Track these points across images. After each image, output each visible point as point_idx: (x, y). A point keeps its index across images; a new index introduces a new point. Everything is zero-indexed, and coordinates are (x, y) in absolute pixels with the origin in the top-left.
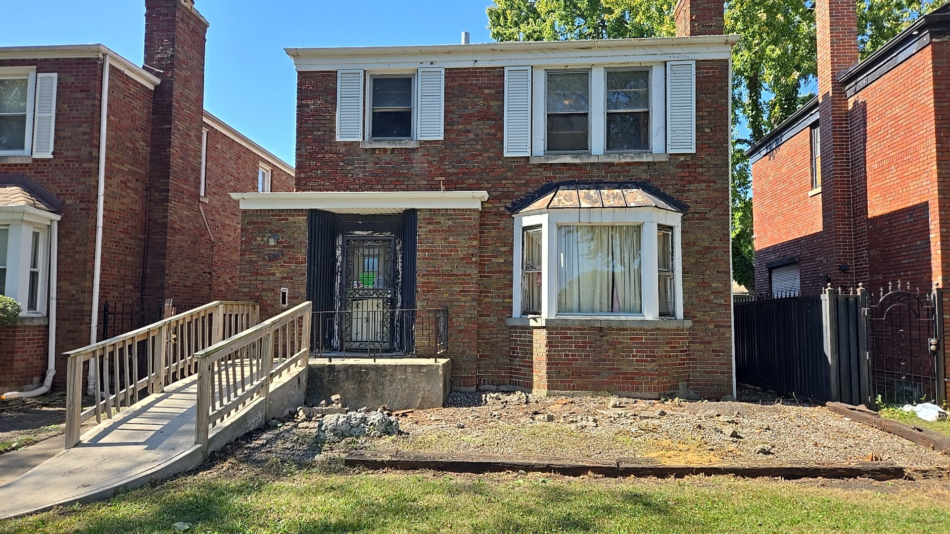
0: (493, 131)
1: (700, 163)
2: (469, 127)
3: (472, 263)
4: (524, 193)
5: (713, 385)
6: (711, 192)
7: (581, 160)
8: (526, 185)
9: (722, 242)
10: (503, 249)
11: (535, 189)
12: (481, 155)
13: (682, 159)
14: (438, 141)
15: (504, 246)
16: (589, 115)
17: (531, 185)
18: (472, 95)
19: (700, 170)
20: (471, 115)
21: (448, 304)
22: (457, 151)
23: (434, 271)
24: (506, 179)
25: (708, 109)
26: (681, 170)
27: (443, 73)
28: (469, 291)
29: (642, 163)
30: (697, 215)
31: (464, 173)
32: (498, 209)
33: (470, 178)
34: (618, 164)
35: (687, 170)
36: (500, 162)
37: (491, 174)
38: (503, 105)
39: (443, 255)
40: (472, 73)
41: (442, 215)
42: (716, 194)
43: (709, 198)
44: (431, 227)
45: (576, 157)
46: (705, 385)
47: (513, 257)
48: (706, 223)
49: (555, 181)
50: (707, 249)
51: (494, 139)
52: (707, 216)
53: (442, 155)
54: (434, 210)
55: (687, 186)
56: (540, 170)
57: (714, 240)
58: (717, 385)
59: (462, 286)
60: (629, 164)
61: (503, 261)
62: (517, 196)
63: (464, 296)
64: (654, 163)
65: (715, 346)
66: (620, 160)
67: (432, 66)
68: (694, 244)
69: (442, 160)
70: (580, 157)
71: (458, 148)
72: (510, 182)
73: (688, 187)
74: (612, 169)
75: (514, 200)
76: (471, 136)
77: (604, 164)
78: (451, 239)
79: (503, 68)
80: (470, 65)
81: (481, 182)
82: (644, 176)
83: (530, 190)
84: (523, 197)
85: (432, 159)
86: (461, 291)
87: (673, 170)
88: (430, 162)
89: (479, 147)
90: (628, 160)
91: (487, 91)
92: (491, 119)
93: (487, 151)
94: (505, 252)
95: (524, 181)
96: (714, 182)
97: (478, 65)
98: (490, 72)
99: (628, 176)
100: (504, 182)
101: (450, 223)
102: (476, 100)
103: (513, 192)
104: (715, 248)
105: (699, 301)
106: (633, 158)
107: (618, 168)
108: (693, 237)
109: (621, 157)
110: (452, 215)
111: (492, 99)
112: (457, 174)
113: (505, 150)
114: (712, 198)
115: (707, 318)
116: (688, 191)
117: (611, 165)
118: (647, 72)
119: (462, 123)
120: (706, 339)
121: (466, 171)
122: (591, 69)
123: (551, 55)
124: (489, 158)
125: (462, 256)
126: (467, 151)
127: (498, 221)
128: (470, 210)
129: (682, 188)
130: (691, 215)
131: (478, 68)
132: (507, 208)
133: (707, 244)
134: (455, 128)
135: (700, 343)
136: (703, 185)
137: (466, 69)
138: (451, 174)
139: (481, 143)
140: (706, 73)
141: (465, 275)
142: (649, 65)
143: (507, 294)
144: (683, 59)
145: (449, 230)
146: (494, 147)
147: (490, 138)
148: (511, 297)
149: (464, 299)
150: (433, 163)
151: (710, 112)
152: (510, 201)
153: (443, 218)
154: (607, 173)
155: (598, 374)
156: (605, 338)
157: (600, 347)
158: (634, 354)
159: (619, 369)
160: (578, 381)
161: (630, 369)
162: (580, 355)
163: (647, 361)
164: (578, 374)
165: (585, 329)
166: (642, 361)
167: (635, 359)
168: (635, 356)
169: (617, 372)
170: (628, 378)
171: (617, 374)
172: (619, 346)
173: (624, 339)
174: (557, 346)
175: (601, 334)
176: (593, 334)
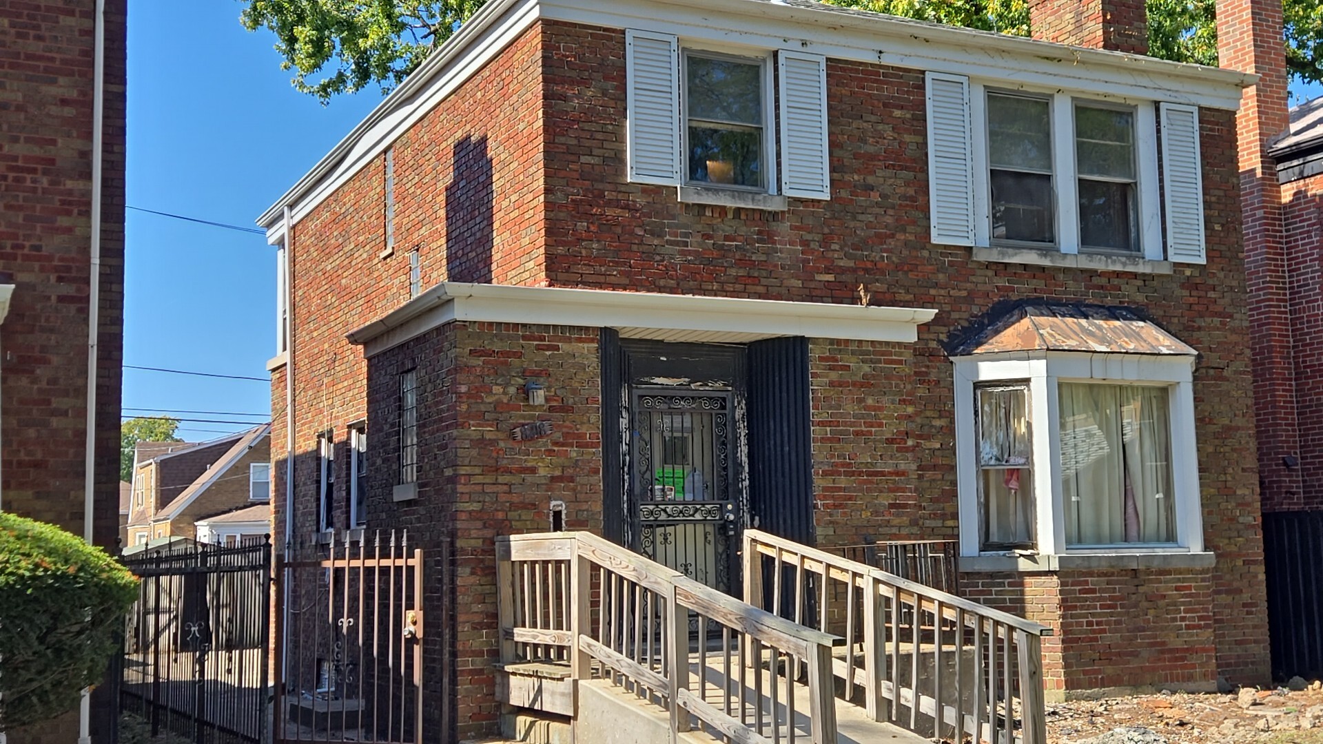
0: (911, 191)
1: (1211, 282)
2: (871, 180)
3: (907, 449)
4: (966, 315)
5: (1246, 664)
6: (1228, 334)
7: (1052, 261)
8: (970, 298)
9: (1246, 419)
10: (937, 423)
11: (984, 309)
12: (892, 236)
13: (1188, 272)
14: (819, 201)
15: (940, 417)
16: (1054, 180)
17: (976, 301)
18: (873, 118)
19: (1212, 294)
20: (873, 157)
21: (871, 531)
22: (852, 224)
23: (843, 465)
24: (936, 285)
25: (1217, 192)
26: (1185, 293)
27: (823, 66)
28: (905, 506)
29: (1135, 275)
30: (1212, 372)
31: (866, 270)
32: (927, 344)
33: (877, 280)
34: (1103, 274)
35: (1194, 293)
36: (925, 253)
37: (911, 275)
38: (926, 144)
39: (857, 434)
40: (872, 73)
41: (853, 352)
42: (1234, 338)
43: (1226, 343)
44: (834, 376)
45: (1045, 256)
46: (1237, 664)
47: (954, 439)
48: (1225, 386)
49: (1014, 297)
50: (1228, 429)
51: (912, 207)
52: (1225, 373)
53: (826, 230)
54: (838, 342)
55: (1197, 320)
56: (990, 273)
57: (1235, 415)
58: (1253, 663)
59: (892, 495)
60: (1118, 274)
61: (938, 446)
62: (956, 320)
63: (898, 515)
64: (1152, 277)
65: (1246, 597)
66: (1107, 266)
67: (804, 49)
68: (1211, 422)
69: (826, 241)
70: (1051, 256)
71: (854, 218)
72: (943, 292)
73: (1200, 322)
74: (1096, 280)
75: (952, 328)
76: (875, 197)
77: (1083, 271)
78: (870, 401)
79: (923, 72)
80: (871, 58)
81: (895, 290)
82: (1140, 298)
83: (975, 310)
84: (966, 324)
85: (808, 237)
86: (892, 506)
87: (1179, 292)
88: (805, 243)
89: (889, 220)
90: (1118, 268)
91: (897, 113)
92: (906, 168)
93: (904, 231)
94: (942, 428)
95: (964, 293)
96: (1231, 316)
97: (887, 60)
98: (901, 77)
99: (1117, 296)
100: (933, 292)
101: (866, 368)
102: (880, 127)
103: (949, 312)
104: (1238, 428)
105: (1222, 520)
106: (1124, 264)
107: (1104, 281)
108: (1209, 408)
109: (1109, 261)
110: (867, 353)
111: (908, 131)
112: (854, 270)
113: (934, 232)
114: (1230, 343)
115: (1234, 549)
116: (1199, 329)
117: (1092, 273)
118: (1131, 114)
119: (858, 171)
120: (1236, 584)
121: (869, 265)
122: (1052, 96)
123: (1000, 62)
124: (906, 244)
125: (889, 436)
126: (869, 226)
127: (928, 367)
128: (899, 344)
129: (1190, 323)
130: (1204, 371)
131: (881, 66)
132: (940, 342)
133: (1227, 422)
134: (847, 177)
135: (1228, 592)
136: (1217, 320)
137: (861, 64)
138: (843, 270)
139: (891, 212)
140: (1211, 130)
141: (897, 474)
142: (1133, 103)
144: (1182, 101)
145: (866, 384)
146: (914, 223)
147: (907, 205)
148: (955, 516)
149: (896, 521)
150: (812, 245)
151: (1219, 198)
152: (944, 329)
153: (854, 359)
154: (1088, 288)
155: (1135, 654)
156: (1141, 589)
157: (1136, 606)
158: (1183, 615)
159: (1164, 643)
160: (1110, 670)
161: (1178, 643)
162: (1108, 623)
163: (1199, 627)
164: (1108, 656)
165: (1112, 574)
166: (1194, 627)
167: (1183, 624)
168: (1183, 619)
169: (1162, 649)
170: (1176, 659)
171: (1162, 652)
172: (1162, 603)
173: (1167, 589)
174: (1075, 607)
175: (1136, 582)
176: (1126, 583)
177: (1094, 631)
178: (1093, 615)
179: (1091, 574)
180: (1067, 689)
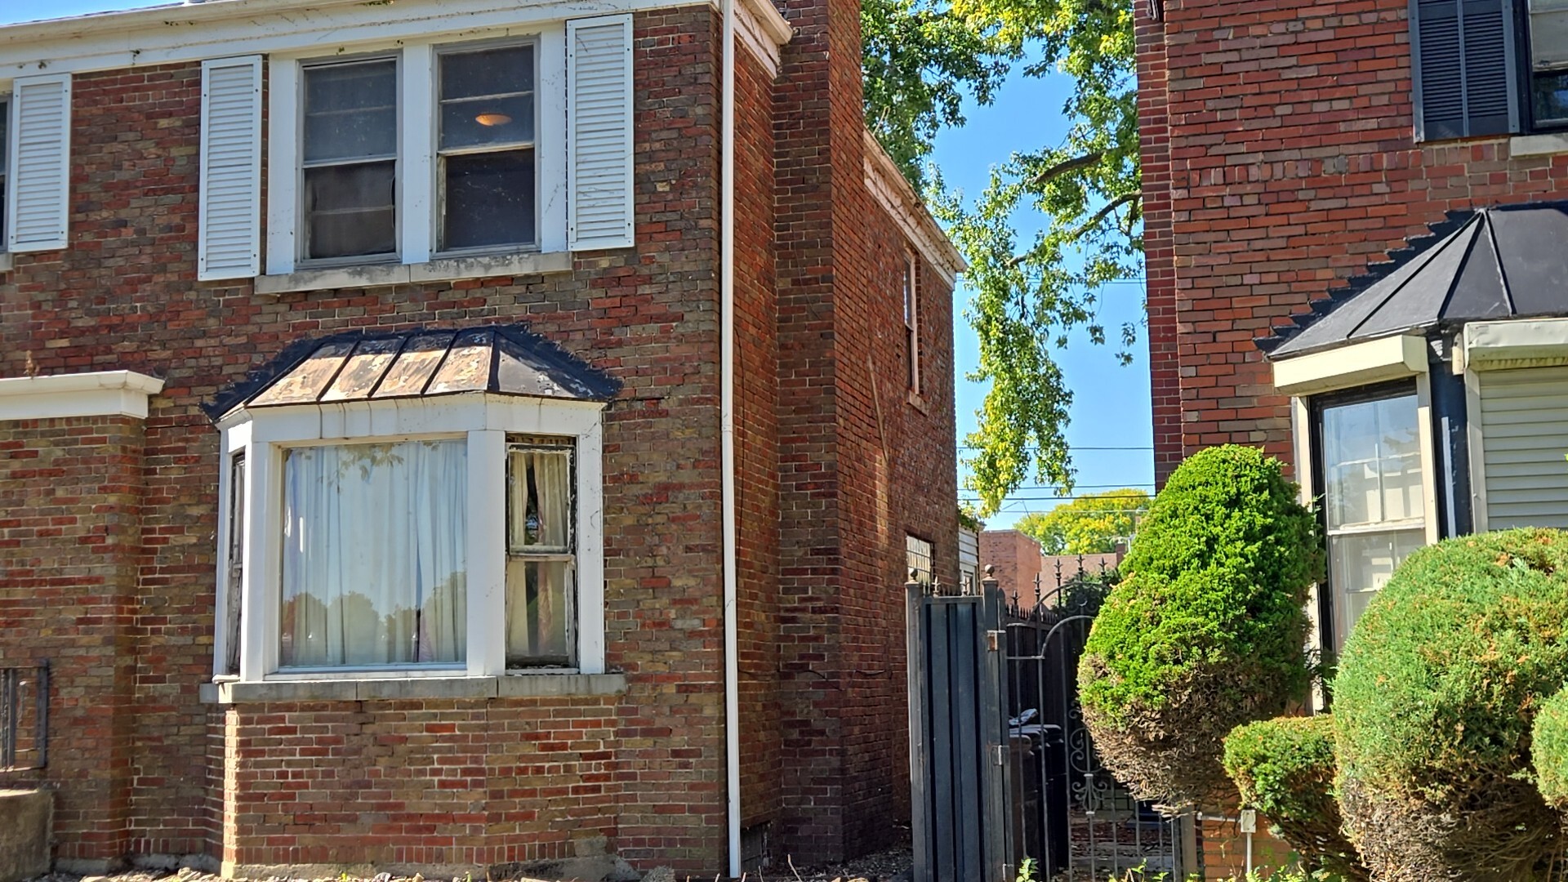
0: (176, 220)
1: (645, 271)
2: (123, 214)
3: (106, 549)
4: (243, 368)
5: (671, 843)
6: (672, 345)
7: (370, 279)
8: (251, 346)
9: (696, 472)
10: (195, 511)
11: (270, 357)
12: (148, 280)
13: (604, 263)
14: (56, 252)
15: (199, 503)
16: (397, 165)
17: (259, 347)
18: (131, 136)
19: (646, 290)
20: (127, 185)
21: (51, 653)
22: (95, 273)
23: (21, 573)
24: (205, 334)
25: (664, 135)
26: (598, 293)
27: (68, 85)
28: (98, 621)
29: (511, 280)
30: (638, 406)
31: (111, 328)
32: (186, 412)
33: (124, 339)
34: (460, 285)
35: (617, 291)
36: (192, 295)
37: (170, 326)
38: (198, 154)
39: (41, 534)
40: (132, 80)
41: (43, 434)
42: (684, 350)
43: (667, 359)
44: (16, 465)
45: (360, 274)
46: (655, 843)
47: (217, 531)
48: (661, 424)
49: (315, 335)
50: (664, 491)
51: (177, 238)
52: (663, 405)
53: (63, 286)
54: (24, 423)
55: (616, 331)
56: (282, 308)
57: (679, 467)
58: (683, 842)
59: (81, 608)
60: (482, 283)
61: (194, 540)
62: (229, 376)
63: (86, 632)
64: (541, 278)
65: (679, 741)
66: (459, 273)
67: (44, 71)
68: (633, 479)
69: (62, 298)
70: (369, 273)
71: (99, 266)
72: (213, 342)
73: (618, 333)
74: (444, 297)
75: (222, 387)
76: (128, 234)
77: (428, 286)
78: (60, 493)
79: (199, 63)
80: (124, 62)
81: (148, 347)
82: (517, 312)
83: (258, 360)
84: (242, 379)
85: (41, 297)
86: (80, 621)
87: (585, 294)
88: (37, 306)
89: (145, 260)
90: (478, 273)
91: (163, 123)
92: (173, 191)
93: (164, 270)
94: (199, 518)
95: (243, 340)
96: (680, 318)
97: (142, 61)
98: (172, 76)
99: (480, 314)
100: (199, 343)
101: (58, 452)
102: (139, 146)
103: (221, 367)
104: (681, 487)
105: (643, 625)
106: (487, 267)
107: (458, 295)
108: (632, 461)
109: (462, 266)
110: (63, 433)
111: (178, 143)
112: (95, 330)
113: (201, 266)
114: (675, 360)
115: (662, 669)
116: (620, 343)
117: (443, 287)
118: (530, 49)
119: (108, 206)
120: (659, 723)
121: (116, 321)
122: (401, 51)
123: (303, 24)
124: (168, 286)
125: (83, 534)
126: (120, 271)
127: (187, 440)
128: (104, 418)
129: (606, 337)
130: (624, 405)
131: (144, 69)
132: (204, 407)
133: (662, 478)
134: (94, 217)
135: (646, 733)
136: (653, 329)
137: (118, 72)
138: (82, 332)
139: (148, 250)
140: (661, 43)
141: (89, 581)
142: (534, 32)
143: (203, 624)
144: (604, 11)
145: (56, 472)
146: (179, 259)
147: (170, 238)
148: (211, 631)
149: (85, 640)
150: (45, 307)
151: (668, 141)
152: (212, 390)
153: (44, 441)
154: (431, 307)
155: (353, 820)
156: (369, 729)
157: (358, 752)
158: (436, 766)
159: (400, 806)
160: (307, 839)
161: (426, 806)
162: (312, 775)
163: (463, 785)
164: (307, 821)
165: (324, 707)
166: (453, 784)
167: (436, 779)
168: (435, 772)
169: (395, 815)
170: (419, 830)
171: (395, 818)
172: (401, 748)
173: (412, 729)
174: (262, 753)
175: (361, 718)
176: (343, 719)
177: (288, 786)
178: (289, 764)
179: (290, 708)
180: (238, 863)
